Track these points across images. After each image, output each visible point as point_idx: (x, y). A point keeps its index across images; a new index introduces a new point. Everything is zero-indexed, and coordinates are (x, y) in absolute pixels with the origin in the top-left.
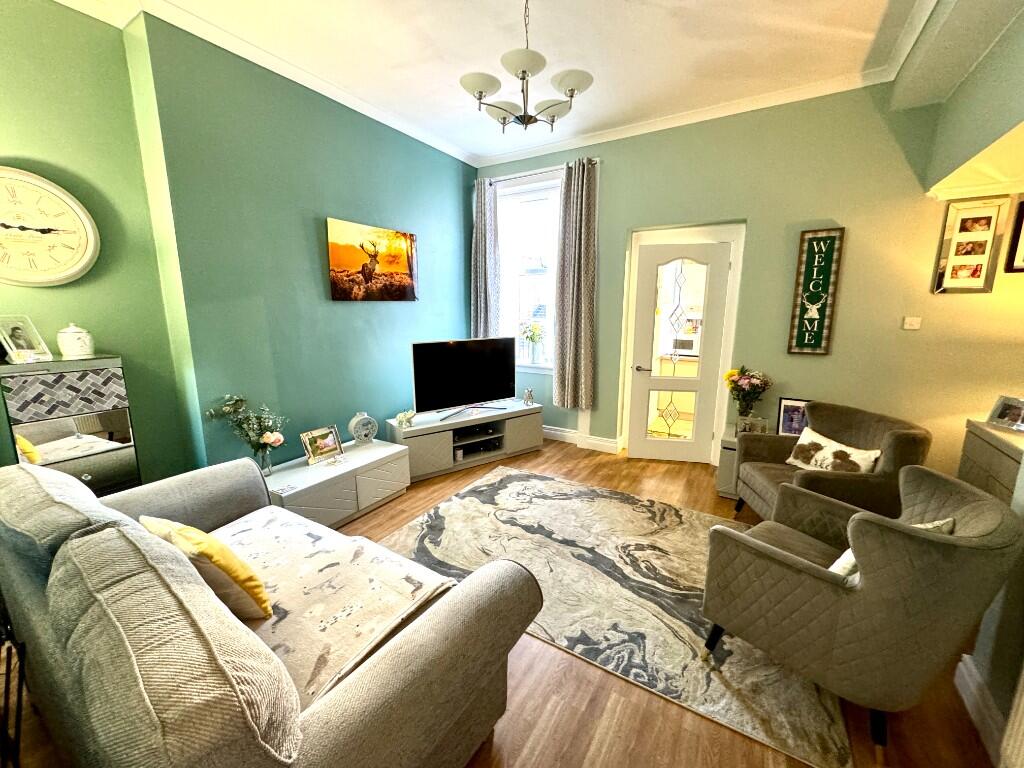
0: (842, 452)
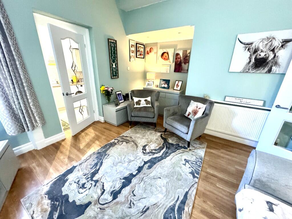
0: (145, 100)
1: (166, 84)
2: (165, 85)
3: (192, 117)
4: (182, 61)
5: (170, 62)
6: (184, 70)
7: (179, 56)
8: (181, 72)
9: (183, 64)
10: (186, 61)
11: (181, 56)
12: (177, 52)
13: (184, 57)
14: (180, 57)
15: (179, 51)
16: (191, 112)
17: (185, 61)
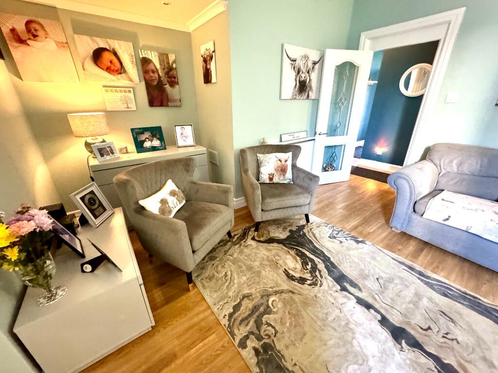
1: (155, 139)
2: (152, 141)
3: (281, 179)
4: (164, 79)
5: (131, 80)
6: (175, 101)
7: (151, 67)
8: (167, 106)
9: (167, 87)
10: (173, 79)
11: (158, 66)
12: (143, 54)
13: (166, 70)
14: (154, 68)
15: (149, 52)
16: (273, 171)
17: (169, 80)
